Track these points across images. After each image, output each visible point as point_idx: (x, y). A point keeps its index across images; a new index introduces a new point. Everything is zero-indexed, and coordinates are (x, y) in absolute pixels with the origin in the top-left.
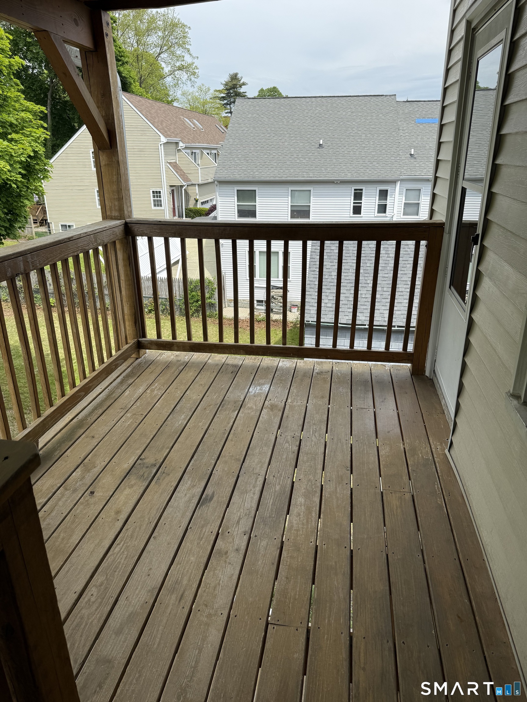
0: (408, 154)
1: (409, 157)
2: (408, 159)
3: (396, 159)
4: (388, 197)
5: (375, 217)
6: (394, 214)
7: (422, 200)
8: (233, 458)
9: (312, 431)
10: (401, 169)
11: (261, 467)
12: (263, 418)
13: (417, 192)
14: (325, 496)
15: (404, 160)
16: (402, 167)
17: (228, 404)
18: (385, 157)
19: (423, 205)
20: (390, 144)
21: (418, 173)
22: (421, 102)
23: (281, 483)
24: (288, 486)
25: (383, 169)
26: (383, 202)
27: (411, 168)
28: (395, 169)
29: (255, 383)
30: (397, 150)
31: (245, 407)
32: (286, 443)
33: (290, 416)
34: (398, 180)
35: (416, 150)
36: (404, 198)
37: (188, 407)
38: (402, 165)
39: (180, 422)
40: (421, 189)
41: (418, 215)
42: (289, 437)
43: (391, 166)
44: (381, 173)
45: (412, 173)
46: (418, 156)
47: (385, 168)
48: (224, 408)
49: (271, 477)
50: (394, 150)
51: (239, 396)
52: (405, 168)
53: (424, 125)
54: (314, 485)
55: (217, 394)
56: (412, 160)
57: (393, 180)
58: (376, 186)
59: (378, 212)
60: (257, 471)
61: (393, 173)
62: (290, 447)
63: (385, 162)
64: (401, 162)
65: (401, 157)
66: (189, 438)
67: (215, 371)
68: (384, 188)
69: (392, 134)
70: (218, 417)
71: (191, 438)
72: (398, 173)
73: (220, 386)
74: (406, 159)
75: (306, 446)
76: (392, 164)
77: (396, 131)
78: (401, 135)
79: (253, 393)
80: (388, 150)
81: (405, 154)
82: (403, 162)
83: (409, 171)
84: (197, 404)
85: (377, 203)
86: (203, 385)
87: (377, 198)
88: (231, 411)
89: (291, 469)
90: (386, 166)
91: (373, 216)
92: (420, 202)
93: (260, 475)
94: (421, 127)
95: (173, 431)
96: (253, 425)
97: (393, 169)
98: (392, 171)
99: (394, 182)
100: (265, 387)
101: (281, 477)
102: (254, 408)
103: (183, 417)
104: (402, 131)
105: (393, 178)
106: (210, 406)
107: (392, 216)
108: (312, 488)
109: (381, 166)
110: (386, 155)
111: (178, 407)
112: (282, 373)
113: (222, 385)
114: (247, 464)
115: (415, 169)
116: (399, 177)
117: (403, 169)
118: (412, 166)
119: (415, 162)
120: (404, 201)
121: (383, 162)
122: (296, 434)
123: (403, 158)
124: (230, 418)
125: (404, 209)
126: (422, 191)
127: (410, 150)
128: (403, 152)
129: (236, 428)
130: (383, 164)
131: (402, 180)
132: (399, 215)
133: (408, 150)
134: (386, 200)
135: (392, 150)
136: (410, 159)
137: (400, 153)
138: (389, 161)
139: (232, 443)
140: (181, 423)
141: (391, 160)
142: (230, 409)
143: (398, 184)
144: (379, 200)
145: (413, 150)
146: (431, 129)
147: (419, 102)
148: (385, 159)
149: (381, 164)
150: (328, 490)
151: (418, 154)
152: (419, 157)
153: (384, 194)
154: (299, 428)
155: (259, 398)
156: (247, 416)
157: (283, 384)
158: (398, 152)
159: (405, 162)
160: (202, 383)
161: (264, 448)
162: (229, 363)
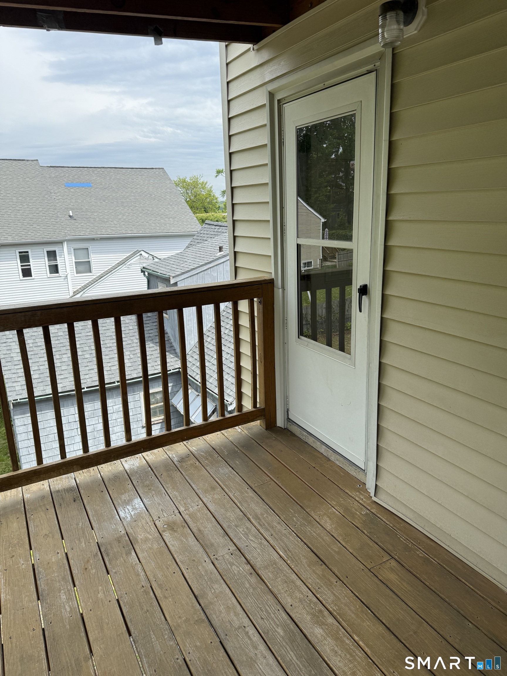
0: (67, 215)
1: (68, 218)
2: (68, 220)
3: (56, 220)
4: (58, 258)
5: (48, 278)
6: (67, 273)
7: (92, 258)
8: (192, 622)
9: (242, 536)
10: (64, 230)
11: (236, 614)
12: (173, 546)
13: (85, 251)
14: (334, 610)
15: (65, 222)
16: (64, 228)
17: (112, 547)
18: (45, 219)
19: (94, 263)
20: (46, 206)
21: (82, 233)
22: (65, 168)
23: (278, 623)
24: (288, 621)
25: (46, 231)
26: (53, 263)
27: (73, 228)
28: (58, 231)
29: (119, 504)
30: (54, 212)
31: (138, 542)
32: (231, 566)
33: (202, 529)
34: (64, 241)
35: (73, 212)
36: (73, 258)
37: (57, 579)
38: (64, 227)
39: (67, 607)
40: (89, 248)
41: (91, 272)
42: (227, 557)
43: (53, 227)
44: (45, 235)
45: (76, 233)
46: (77, 217)
47: (48, 229)
48: (111, 555)
49: (260, 621)
50: (53, 212)
51: (116, 530)
52: (68, 229)
53: (75, 189)
54: (311, 602)
55: (82, 540)
56: (73, 222)
57: (59, 240)
58: (43, 247)
59: (51, 273)
60: (236, 624)
61: (57, 234)
62: (241, 568)
63: (45, 224)
64: (62, 223)
65: (60, 218)
66: (105, 626)
67: (48, 507)
68: (51, 248)
69: (45, 197)
70: (116, 573)
71: (108, 624)
72: (62, 234)
73: (75, 526)
74: (66, 220)
75: (257, 559)
76: (53, 225)
77: (49, 194)
78: (55, 198)
79: (129, 518)
80: (46, 213)
81: (64, 215)
82: (64, 223)
83: (73, 232)
84: (67, 567)
85: (47, 264)
86: (50, 535)
87: (46, 259)
88: (124, 556)
89: (269, 597)
90: (48, 228)
91: (46, 277)
92: (90, 260)
93: (246, 626)
94: (72, 190)
95: (68, 627)
96: (171, 561)
97: (57, 231)
98: (56, 232)
99: (61, 243)
100: (136, 502)
101: (270, 614)
102: (150, 537)
103: (63, 597)
104: (54, 194)
105: (59, 239)
106: (88, 561)
107: (66, 275)
108: (313, 608)
109: (43, 228)
110: (44, 217)
111: (43, 586)
112: (140, 477)
113: (77, 524)
114: (216, 620)
115: (78, 230)
116: (64, 237)
117: (66, 230)
118: (74, 227)
119: (76, 223)
120: (74, 260)
121: (44, 224)
122: (230, 548)
123: (63, 219)
124: (133, 567)
125: (76, 267)
126: (90, 250)
127: (68, 212)
128: (61, 214)
129: (154, 577)
130: (45, 226)
131: (68, 241)
132: (73, 274)
133: (66, 212)
134: (56, 260)
135: (50, 212)
136: (70, 220)
137: (59, 215)
138: (49, 222)
139: (170, 601)
140: (71, 608)
141: (51, 222)
142: (122, 554)
143: (65, 245)
144: (49, 261)
145: (71, 212)
146: (82, 193)
147: (63, 168)
148: (44, 221)
149: (42, 226)
150: (329, 601)
151: (76, 215)
152: (79, 218)
153: (52, 255)
154: (226, 539)
155: (144, 522)
156: (152, 553)
157: (153, 490)
158: (56, 214)
159: (66, 223)
160: (44, 532)
161: (214, 587)
162: (57, 489)
